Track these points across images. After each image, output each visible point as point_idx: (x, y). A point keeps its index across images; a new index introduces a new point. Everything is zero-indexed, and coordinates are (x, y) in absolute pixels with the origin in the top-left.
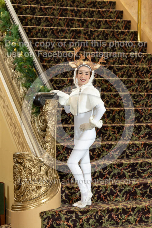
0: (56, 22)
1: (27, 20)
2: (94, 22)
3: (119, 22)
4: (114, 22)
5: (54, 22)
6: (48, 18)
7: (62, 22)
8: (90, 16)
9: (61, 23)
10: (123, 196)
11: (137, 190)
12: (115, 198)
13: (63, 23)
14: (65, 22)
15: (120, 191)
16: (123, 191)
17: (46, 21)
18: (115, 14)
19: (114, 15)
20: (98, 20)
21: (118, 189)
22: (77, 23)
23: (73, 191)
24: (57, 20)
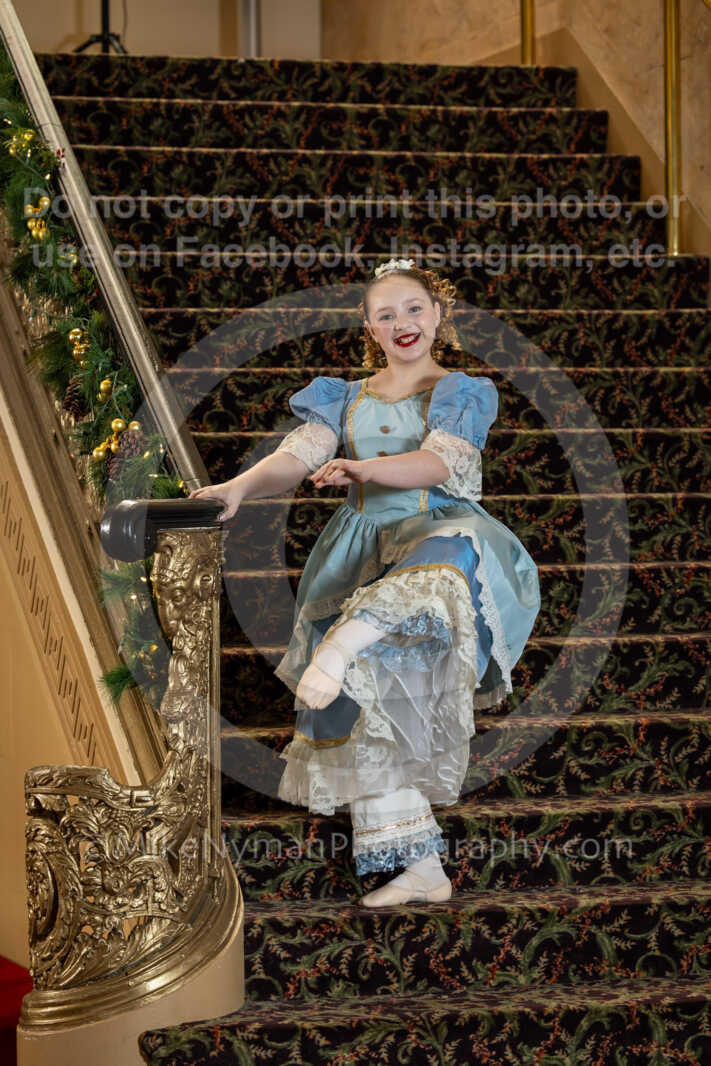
0: (287, 175)
1: (149, 170)
2: (465, 167)
3: (583, 164)
4: (559, 164)
5: (274, 176)
6: (248, 158)
7: (313, 174)
8: (449, 140)
9: (310, 178)
10: (534, 964)
11: (601, 936)
12: (498, 972)
13: (320, 177)
14: (328, 174)
15: (521, 940)
16: (535, 942)
17: (240, 171)
18: (569, 130)
19: (565, 135)
20: (483, 159)
21: (509, 931)
22: (383, 177)
23: (298, 940)
24: (291, 162)
